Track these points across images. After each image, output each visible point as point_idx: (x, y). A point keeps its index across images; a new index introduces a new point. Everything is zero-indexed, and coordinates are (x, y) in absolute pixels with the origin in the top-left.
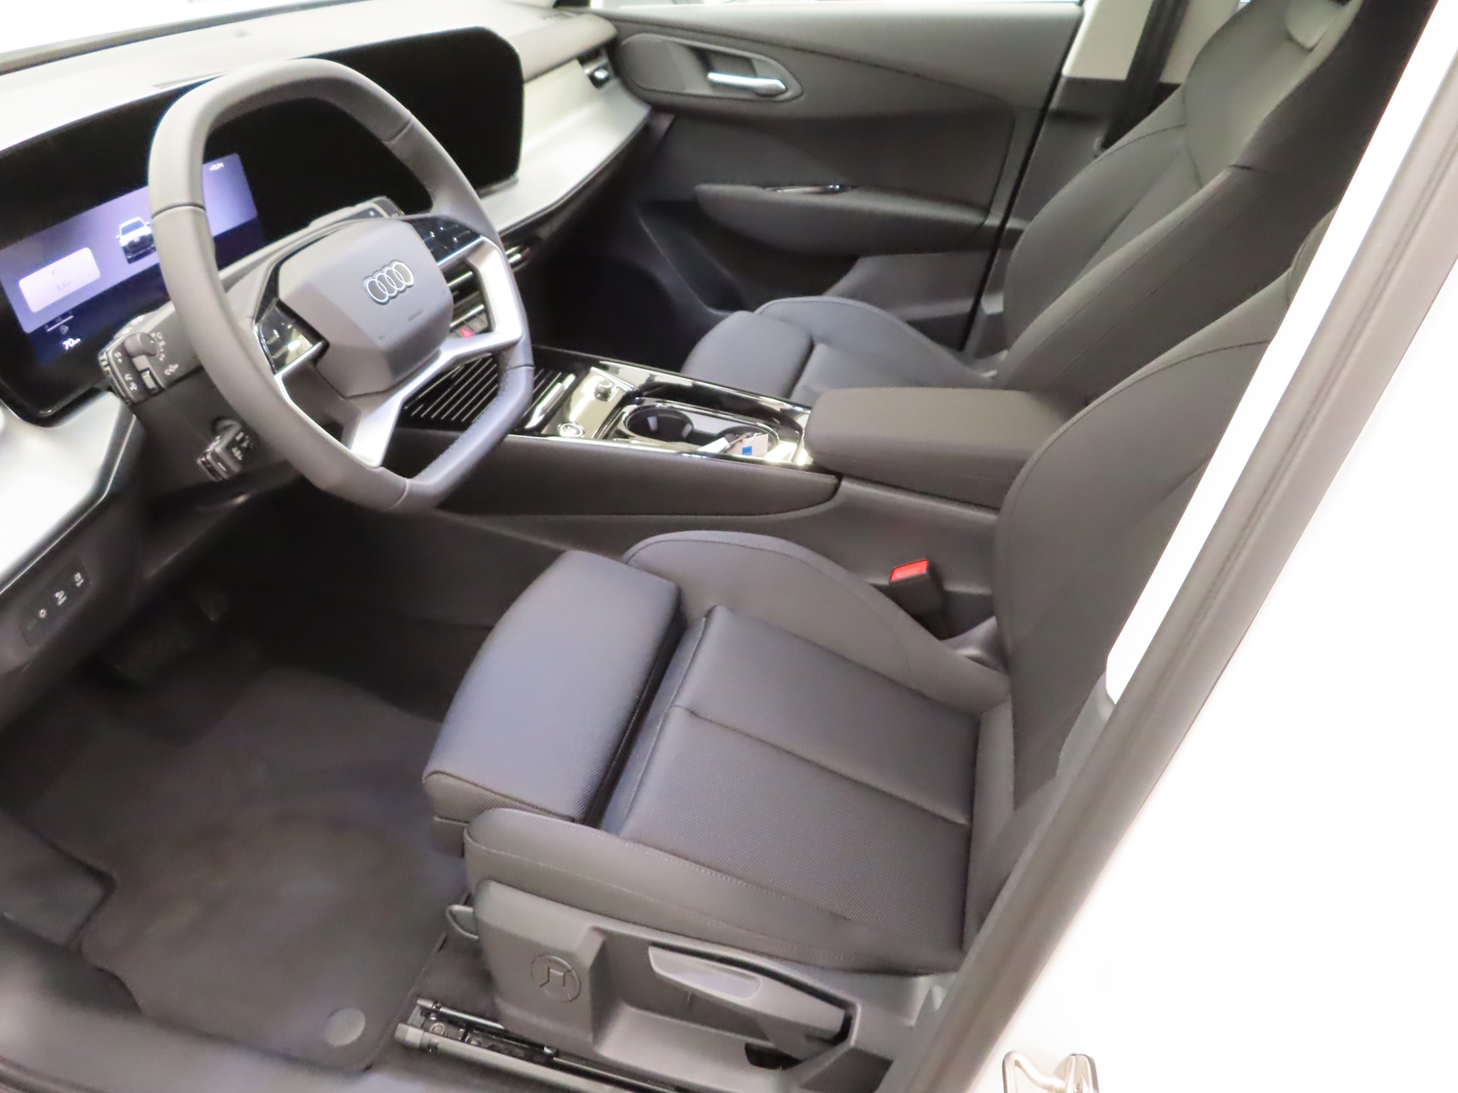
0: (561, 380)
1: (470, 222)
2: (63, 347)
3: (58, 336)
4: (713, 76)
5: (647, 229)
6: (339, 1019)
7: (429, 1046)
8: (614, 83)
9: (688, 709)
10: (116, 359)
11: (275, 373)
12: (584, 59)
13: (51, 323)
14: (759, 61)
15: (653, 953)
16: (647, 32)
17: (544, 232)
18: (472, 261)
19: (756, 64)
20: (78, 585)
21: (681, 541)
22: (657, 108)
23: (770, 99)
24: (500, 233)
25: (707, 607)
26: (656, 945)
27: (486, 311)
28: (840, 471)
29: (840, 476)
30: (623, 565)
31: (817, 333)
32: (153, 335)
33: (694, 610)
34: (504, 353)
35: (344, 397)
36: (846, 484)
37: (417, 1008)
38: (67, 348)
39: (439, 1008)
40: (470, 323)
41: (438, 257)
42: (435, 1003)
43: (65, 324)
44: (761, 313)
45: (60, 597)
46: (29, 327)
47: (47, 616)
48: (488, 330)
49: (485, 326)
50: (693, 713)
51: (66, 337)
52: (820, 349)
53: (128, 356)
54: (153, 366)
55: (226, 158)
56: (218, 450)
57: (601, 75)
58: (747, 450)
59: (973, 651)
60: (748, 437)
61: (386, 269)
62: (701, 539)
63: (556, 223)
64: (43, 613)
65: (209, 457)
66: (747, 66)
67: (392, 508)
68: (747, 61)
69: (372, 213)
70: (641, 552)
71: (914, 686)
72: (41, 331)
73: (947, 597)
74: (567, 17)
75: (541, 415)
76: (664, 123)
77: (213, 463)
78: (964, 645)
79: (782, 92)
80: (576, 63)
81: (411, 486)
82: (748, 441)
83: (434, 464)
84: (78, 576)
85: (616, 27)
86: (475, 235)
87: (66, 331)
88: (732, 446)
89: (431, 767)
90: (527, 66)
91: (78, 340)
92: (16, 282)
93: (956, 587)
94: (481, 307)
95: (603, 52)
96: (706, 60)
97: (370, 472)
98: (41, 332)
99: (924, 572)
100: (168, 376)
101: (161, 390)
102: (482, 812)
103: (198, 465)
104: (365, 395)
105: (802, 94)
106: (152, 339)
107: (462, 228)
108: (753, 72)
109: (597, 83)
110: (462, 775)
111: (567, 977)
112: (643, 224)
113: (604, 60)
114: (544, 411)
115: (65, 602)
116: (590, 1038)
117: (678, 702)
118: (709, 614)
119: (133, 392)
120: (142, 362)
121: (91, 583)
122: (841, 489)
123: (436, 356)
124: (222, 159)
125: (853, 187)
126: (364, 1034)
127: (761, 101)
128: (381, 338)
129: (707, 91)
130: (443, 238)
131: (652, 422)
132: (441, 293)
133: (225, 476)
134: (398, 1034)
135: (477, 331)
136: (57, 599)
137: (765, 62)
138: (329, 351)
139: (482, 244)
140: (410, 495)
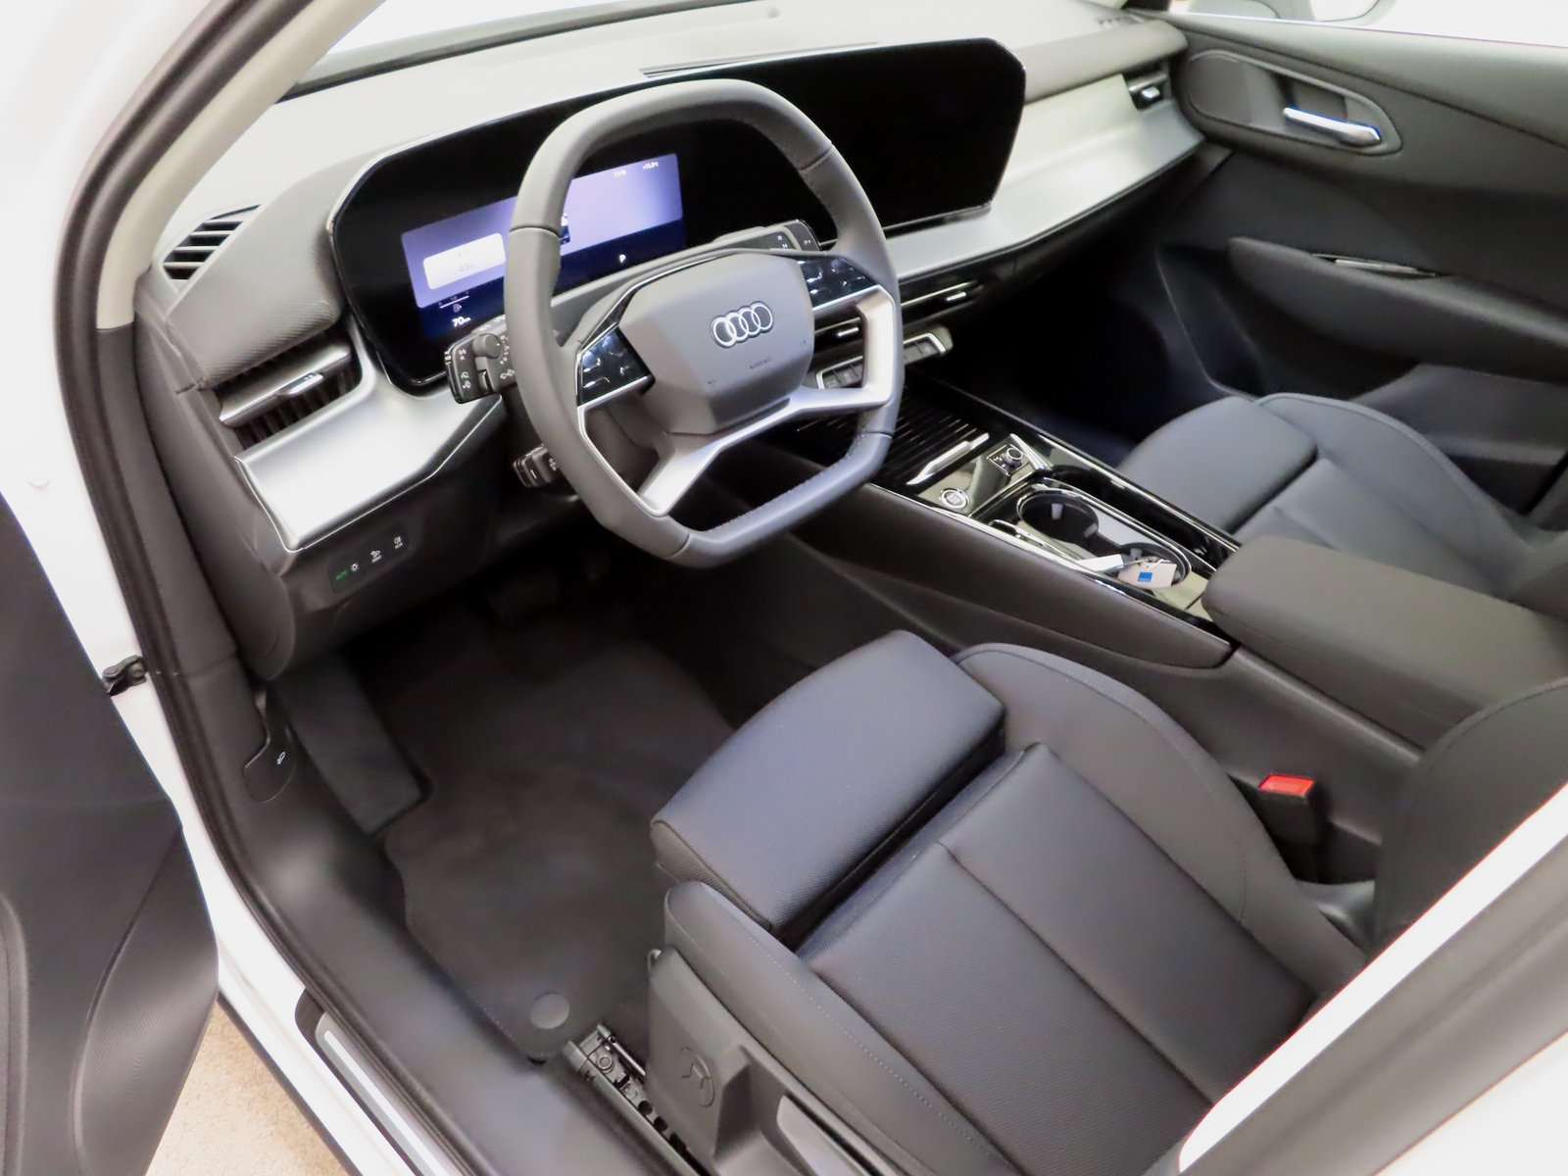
0: (971, 438)
1: (868, 267)
2: (453, 323)
3: (450, 313)
4: (1290, 112)
5: (1164, 278)
6: (550, 1001)
7: (587, 1075)
8: (1166, 104)
9: (949, 852)
10: (458, 356)
11: (579, 404)
12: (1130, 75)
13: (444, 302)
14: (1352, 99)
15: (785, 1104)
16: (1224, 48)
17: (1005, 272)
18: (861, 307)
19: (1349, 103)
20: (397, 547)
21: (1024, 658)
22: (1210, 139)
23: (1356, 149)
24: (900, 281)
25: (1030, 741)
26: (792, 1097)
27: (861, 362)
28: (1237, 638)
29: (1235, 645)
30: (953, 665)
31: (1326, 443)
32: (502, 338)
33: (1016, 736)
34: (865, 414)
35: (667, 432)
36: (1238, 655)
37: (596, 1032)
38: (456, 325)
39: (614, 1042)
40: (839, 375)
41: (815, 301)
42: (613, 1034)
43: (459, 303)
44: (1261, 405)
45: (376, 555)
46: (422, 302)
47: (356, 573)
48: (857, 385)
49: (856, 380)
50: (954, 857)
51: (457, 315)
52: (1321, 467)
53: (472, 355)
54: (490, 368)
55: (661, 158)
56: (535, 457)
57: (1149, 94)
58: (1146, 576)
59: (1337, 912)
60: (1150, 561)
61: (743, 311)
62: (1047, 664)
63: (1021, 264)
64: (355, 567)
65: (523, 463)
66: (1337, 105)
67: (668, 558)
68: (1341, 98)
69: (780, 238)
70: (977, 656)
71: (1245, 923)
72: (435, 307)
73: (1328, 832)
74: (1134, 22)
75: (929, 473)
76: (1216, 157)
77: (526, 470)
78: (1327, 899)
79: (1374, 143)
80: (1120, 78)
81: (694, 541)
82: (1147, 566)
83: (734, 522)
84: (398, 539)
85: (1187, 38)
86: (870, 282)
87: (458, 309)
88: (1126, 568)
89: (657, 817)
90: (1031, 87)
91: (469, 319)
92: (421, 261)
93: (1345, 824)
94: (861, 357)
95: (1166, 67)
96: (1287, 90)
97: (651, 521)
98: (433, 308)
99: (1303, 794)
100: (503, 380)
101: (491, 391)
102: (689, 879)
103: (513, 469)
104: (685, 434)
105: (1400, 149)
106: (500, 342)
107: (859, 272)
108: (1343, 116)
109: (1139, 101)
110: (683, 835)
111: (705, 1080)
112: (1161, 270)
113: (1162, 77)
114: (935, 469)
115: (379, 561)
116: (712, 1151)
117: (942, 840)
118: (1029, 748)
119: (466, 390)
120: (483, 363)
121: (409, 548)
122: (1229, 662)
123: (784, 404)
124: (656, 159)
125: (1440, 274)
126: (562, 1027)
127: (1343, 150)
128: (710, 383)
129: (1278, 128)
130: (831, 279)
131: (1056, 510)
132: (804, 340)
133: (534, 484)
134: (566, 1050)
135: (844, 384)
136: (372, 557)
137: (1363, 105)
138: (655, 386)
139: (876, 292)
140: (690, 549)
